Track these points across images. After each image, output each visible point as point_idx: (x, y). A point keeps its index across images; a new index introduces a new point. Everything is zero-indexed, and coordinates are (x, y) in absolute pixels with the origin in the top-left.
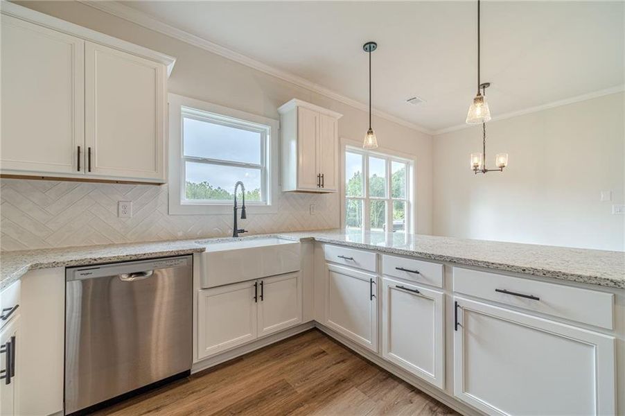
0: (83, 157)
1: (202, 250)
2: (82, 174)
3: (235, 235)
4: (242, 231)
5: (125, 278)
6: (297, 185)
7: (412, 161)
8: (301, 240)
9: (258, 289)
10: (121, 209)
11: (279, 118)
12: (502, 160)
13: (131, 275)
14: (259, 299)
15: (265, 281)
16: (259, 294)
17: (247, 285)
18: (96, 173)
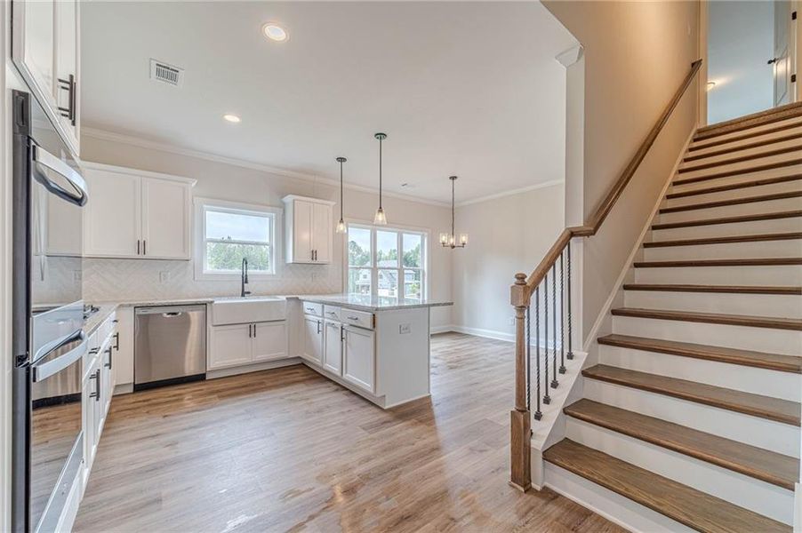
0: (141, 246)
1: (212, 302)
2: (141, 256)
3: (243, 295)
4: (249, 293)
5: (165, 315)
6: (293, 259)
7: (426, 234)
8: (287, 298)
9: (252, 329)
10: (162, 277)
11: (283, 206)
12: (464, 239)
13: (169, 314)
14: (253, 336)
15: (257, 325)
16: (253, 333)
17: (245, 326)
18: (148, 255)
